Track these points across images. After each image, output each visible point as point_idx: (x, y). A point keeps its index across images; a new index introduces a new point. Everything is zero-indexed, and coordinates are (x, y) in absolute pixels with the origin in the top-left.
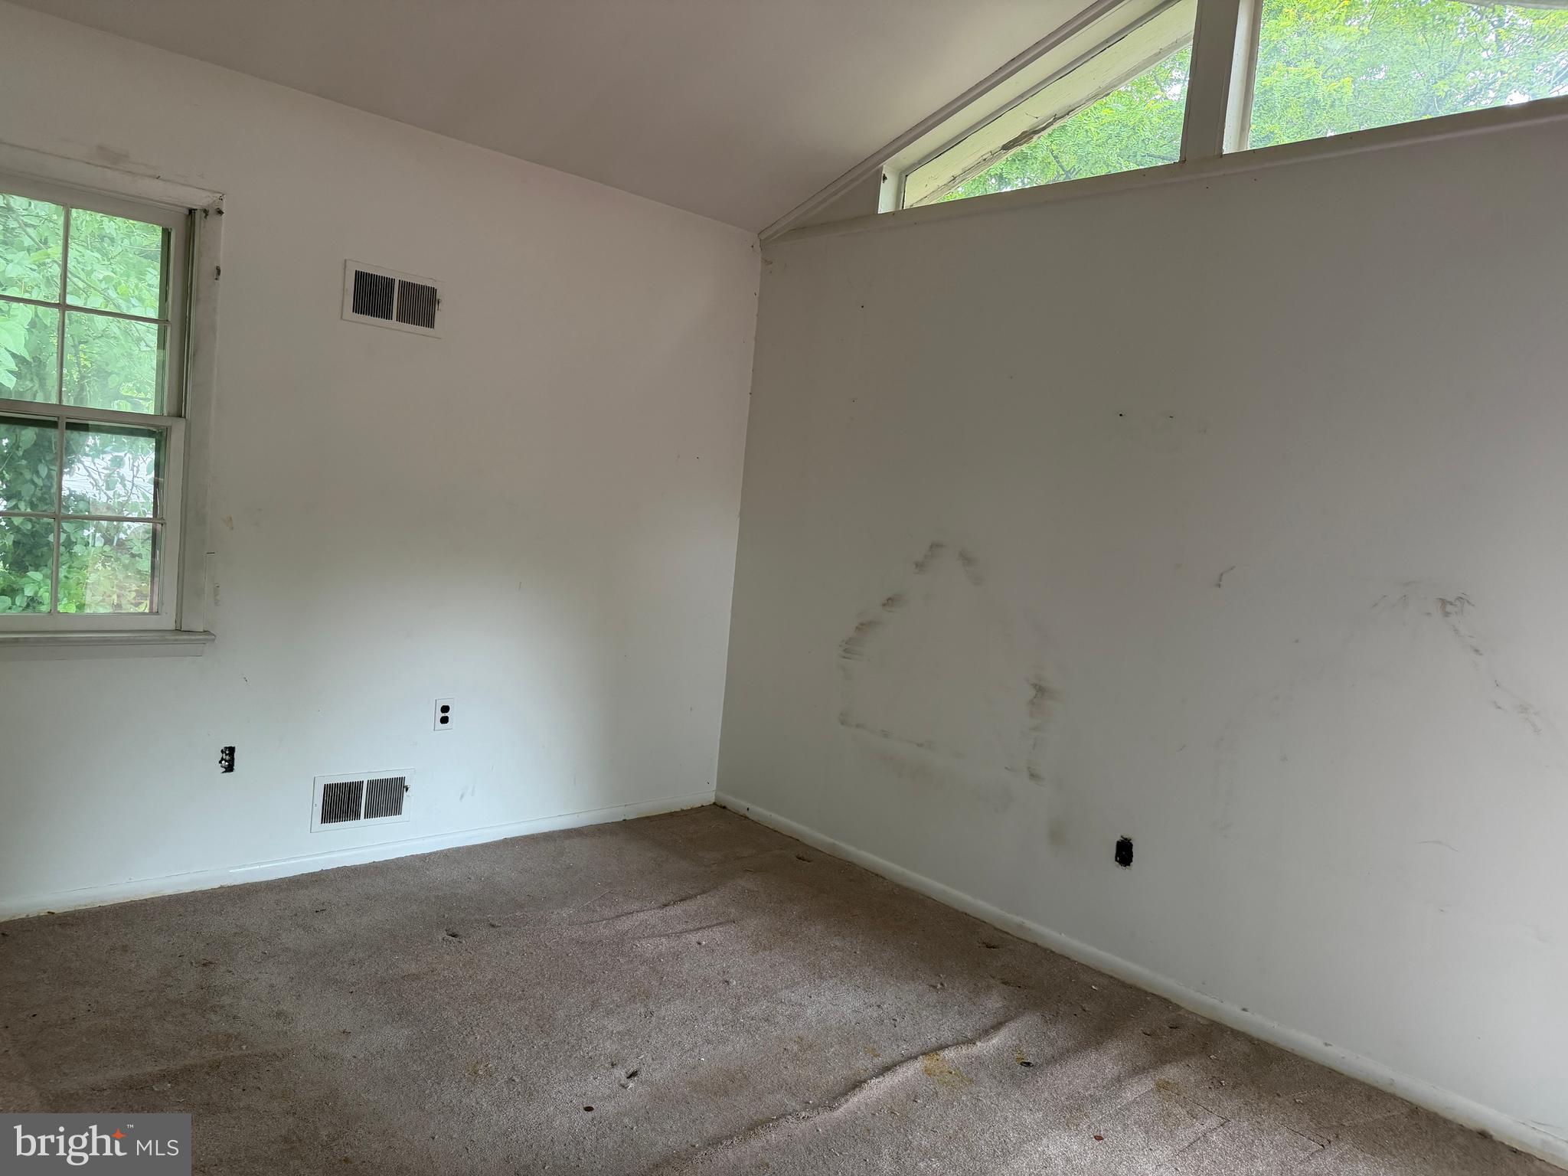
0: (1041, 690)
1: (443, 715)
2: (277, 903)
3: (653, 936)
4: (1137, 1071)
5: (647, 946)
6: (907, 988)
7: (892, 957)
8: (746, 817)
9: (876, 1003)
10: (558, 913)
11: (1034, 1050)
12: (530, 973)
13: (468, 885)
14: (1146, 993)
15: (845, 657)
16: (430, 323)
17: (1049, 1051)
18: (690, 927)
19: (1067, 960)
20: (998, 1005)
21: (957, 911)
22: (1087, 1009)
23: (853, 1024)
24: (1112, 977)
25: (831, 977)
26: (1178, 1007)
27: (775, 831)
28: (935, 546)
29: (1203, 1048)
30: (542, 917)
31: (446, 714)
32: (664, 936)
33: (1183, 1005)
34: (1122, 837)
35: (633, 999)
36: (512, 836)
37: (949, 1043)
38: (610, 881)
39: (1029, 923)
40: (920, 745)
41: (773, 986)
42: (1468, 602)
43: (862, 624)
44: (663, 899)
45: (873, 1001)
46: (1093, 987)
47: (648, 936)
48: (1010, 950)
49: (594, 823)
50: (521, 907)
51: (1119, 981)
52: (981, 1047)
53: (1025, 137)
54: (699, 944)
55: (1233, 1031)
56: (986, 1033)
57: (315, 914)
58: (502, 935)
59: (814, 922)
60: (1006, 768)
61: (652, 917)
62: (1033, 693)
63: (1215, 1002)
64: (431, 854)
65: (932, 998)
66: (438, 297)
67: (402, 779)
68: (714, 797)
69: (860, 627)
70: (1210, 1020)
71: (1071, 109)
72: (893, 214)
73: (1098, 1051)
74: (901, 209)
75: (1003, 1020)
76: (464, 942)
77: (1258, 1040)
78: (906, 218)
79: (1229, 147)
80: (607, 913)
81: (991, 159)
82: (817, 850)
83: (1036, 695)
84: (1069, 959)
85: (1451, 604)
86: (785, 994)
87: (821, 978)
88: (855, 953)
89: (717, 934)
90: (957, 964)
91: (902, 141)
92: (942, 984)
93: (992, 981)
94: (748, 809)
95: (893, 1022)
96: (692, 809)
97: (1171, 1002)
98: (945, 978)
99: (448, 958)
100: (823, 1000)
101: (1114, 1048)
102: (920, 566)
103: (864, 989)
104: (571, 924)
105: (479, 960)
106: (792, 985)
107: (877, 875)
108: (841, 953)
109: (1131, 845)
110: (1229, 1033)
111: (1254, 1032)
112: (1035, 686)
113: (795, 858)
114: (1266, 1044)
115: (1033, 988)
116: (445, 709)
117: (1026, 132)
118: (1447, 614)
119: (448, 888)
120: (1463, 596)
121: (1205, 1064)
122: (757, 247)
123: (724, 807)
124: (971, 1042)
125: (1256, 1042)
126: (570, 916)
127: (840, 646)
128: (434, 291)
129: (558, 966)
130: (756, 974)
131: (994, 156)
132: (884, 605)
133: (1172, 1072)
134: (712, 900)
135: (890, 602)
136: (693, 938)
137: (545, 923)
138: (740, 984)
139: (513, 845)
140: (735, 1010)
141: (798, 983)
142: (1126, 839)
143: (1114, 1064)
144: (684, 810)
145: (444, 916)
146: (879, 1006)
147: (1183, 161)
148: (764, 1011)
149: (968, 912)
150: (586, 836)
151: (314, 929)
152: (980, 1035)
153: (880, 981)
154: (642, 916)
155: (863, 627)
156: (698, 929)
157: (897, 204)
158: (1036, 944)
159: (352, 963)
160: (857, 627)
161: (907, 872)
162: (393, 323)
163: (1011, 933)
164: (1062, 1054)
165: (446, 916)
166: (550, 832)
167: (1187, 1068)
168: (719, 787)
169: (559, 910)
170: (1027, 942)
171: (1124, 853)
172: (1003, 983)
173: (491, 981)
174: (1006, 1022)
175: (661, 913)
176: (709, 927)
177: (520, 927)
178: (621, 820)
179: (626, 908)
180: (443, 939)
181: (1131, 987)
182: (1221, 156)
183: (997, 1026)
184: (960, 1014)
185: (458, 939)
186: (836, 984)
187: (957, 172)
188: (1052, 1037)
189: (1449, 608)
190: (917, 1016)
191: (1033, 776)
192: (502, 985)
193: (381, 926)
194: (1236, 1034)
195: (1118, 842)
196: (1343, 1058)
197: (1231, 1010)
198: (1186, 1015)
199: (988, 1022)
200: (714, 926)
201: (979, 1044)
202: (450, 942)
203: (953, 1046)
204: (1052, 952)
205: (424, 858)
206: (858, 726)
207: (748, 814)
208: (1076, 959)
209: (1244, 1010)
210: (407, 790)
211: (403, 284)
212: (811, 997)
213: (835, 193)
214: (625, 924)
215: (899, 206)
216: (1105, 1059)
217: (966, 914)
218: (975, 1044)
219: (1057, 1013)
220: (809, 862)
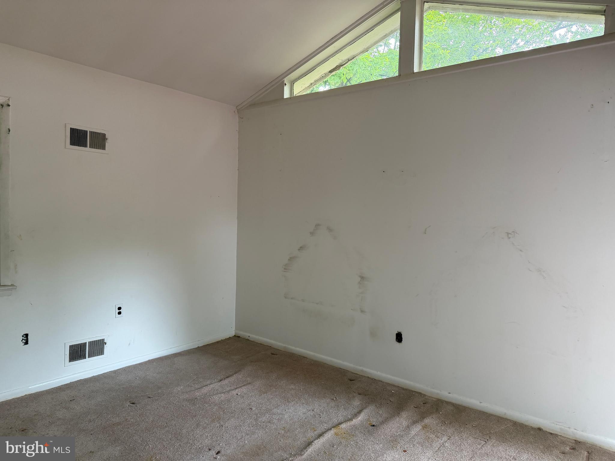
0: (362, 278)
1: (119, 311)
2: (52, 399)
3: (217, 394)
4: (415, 422)
5: (216, 398)
6: (323, 402)
7: (315, 389)
8: (248, 340)
9: (311, 409)
10: (176, 389)
11: (375, 420)
12: (168, 415)
13: (136, 381)
14: (412, 391)
15: (285, 272)
16: (103, 148)
17: (380, 419)
18: (232, 388)
19: (381, 382)
20: (358, 403)
21: (337, 368)
22: (392, 400)
23: (304, 419)
24: (398, 387)
25: (292, 401)
26: (425, 395)
27: (261, 344)
28: (317, 225)
29: (437, 410)
30: (170, 391)
31: (120, 311)
32: (222, 393)
33: (427, 394)
34: (398, 332)
35: (213, 421)
36: (152, 359)
37: (342, 421)
38: (196, 373)
39: (365, 369)
40: (317, 304)
41: (270, 408)
42: (516, 233)
43: (290, 258)
44: (219, 378)
45: (310, 408)
46: (393, 391)
47: (216, 394)
48: (359, 381)
49: (185, 349)
50: (159, 388)
51: (401, 388)
52: (355, 421)
53: (337, 68)
54: (237, 394)
55: (446, 402)
56: (356, 415)
57: (70, 402)
58: (154, 401)
59: (282, 379)
60: (352, 309)
61: (216, 386)
62: (360, 279)
63: (438, 392)
64: (118, 370)
65: (333, 404)
66: (106, 137)
67: (103, 340)
68: (234, 333)
69: (290, 259)
70: (437, 399)
71: (354, 57)
72: (290, 98)
73: (399, 416)
74: (292, 96)
75: (361, 409)
76: (138, 406)
77: (456, 404)
78: (294, 100)
79: (416, 70)
80: (197, 386)
81: (325, 76)
82: (279, 350)
83: (361, 280)
84: (382, 381)
85: (510, 234)
86: (275, 410)
87: (288, 402)
88: (300, 390)
89: (244, 390)
90: (340, 389)
91: (291, 70)
92: (336, 398)
93: (355, 394)
94: (249, 336)
95: (319, 416)
96: (226, 339)
97: (422, 394)
98: (337, 395)
99: (132, 413)
100: (291, 411)
101: (404, 414)
102: (312, 234)
103: (306, 404)
104: (183, 393)
105: (146, 413)
106: (277, 406)
107: (304, 357)
108: (295, 391)
109: (401, 334)
110: (445, 403)
111: (454, 401)
112: (360, 276)
113: (271, 354)
114: (459, 405)
115: (370, 395)
116: (120, 308)
117: (338, 65)
118: (509, 238)
119: (128, 384)
120: (514, 231)
121: (438, 416)
122: (236, 112)
123: (239, 337)
124: (351, 420)
125: (455, 405)
126: (181, 389)
127: (283, 267)
128: (104, 135)
129: (180, 411)
130: (262, 404)
131: (326, 75)
132: (299, 250)
133: (427, 421)
134: (240, 376)
135: (301, 248)
136: (235, 392)
137: (172, 393)
138: (256, 409)
139: (153, 362)
140: (256, 420)
141: (280, 405)
142: (399, 332)
143: (405, 421)
144: (222, 340)
145: (128, 396)
146: (313, 410)
147: (400, 75)
148: (268, 418)
149: (341, 368)
150: (183, 355)
151: (71, 408)
152: (354, 416)
153: (312, 400)
154: (212, 386)
155: (291, 259)
156: (236, 388)
157: (291, 94)
158: (368, 377)
159: (90, 421)
160: (289, 259)
161: (316, 354)
162: (88, 149)
163: (358, 374)
164: (386, 420)
165: (129, 396)
166: (167, 355)
167: (432, 418)
168: (236, 329)
169: (176, 388)
170: (365, 376)
171: (399, 338)
172: (359, 394)
173: (152, 421)
174: (362, 410)
175: (219, 384)
176: (240, 387)
177: (161, 397)
178: (197, 347)
179: (205, 383)
180: (129, 406)
181: (406, 390)
182: (414, 73)
183: (360, 412)
184: (344, 409)
185: (135, 405)
186: (295, 404)
187: (312, 81)
188: (381, 413)
189: (510, 236)
190: (328, 412)
191: (362, 311)
192: (157, 422)
193: (101, 403)
194: (448, 403)
195: (396, 334)
196: (487, 407)
197: (445, 394)
198: (428, 398)
199: (356, 411)
200: (242, 386)
201: (354, 420)
202: (132, 406)
203: (344, 422)
204: (375, 379)
205: (115, 372)
206: (292, 298)
207: (249, 338)
208: (384, 381)
209: (449, 393)
210: (106, 344)
211: (91, 132)
212: (285, 410)
213: (266, 90)
214: (205, 390)
215: (292, 95)
216: (402, 419)
217: (340, 368)
218: (352, 420)
219: (381, 404)
220: (276, 355)
